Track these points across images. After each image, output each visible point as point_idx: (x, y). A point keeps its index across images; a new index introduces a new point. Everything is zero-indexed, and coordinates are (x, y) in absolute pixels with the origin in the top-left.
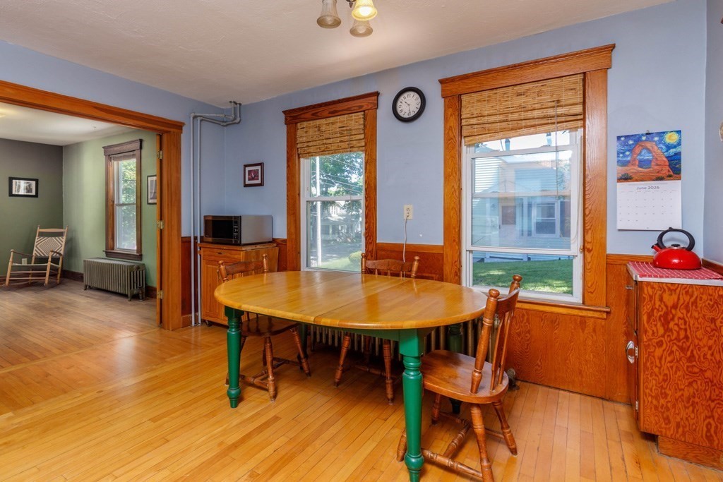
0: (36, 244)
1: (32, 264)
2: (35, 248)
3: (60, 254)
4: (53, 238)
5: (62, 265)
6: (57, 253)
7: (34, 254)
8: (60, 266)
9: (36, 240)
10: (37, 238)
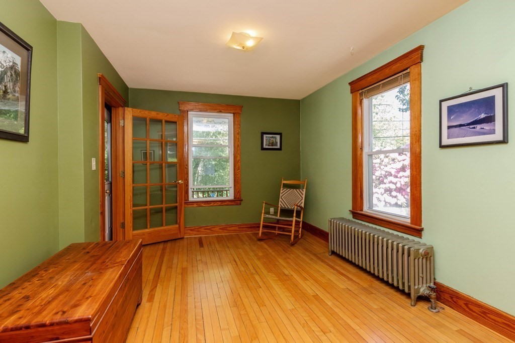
0: (281, 195)
1: (278, 217)
2: (280, 199)
3: (301, 207)
4: (295, 190)
5: (303, 219)
6: (298, 206)
7: (280, 206)
8: (301, 220)
9: (281, 192)
10: (282, 189)
